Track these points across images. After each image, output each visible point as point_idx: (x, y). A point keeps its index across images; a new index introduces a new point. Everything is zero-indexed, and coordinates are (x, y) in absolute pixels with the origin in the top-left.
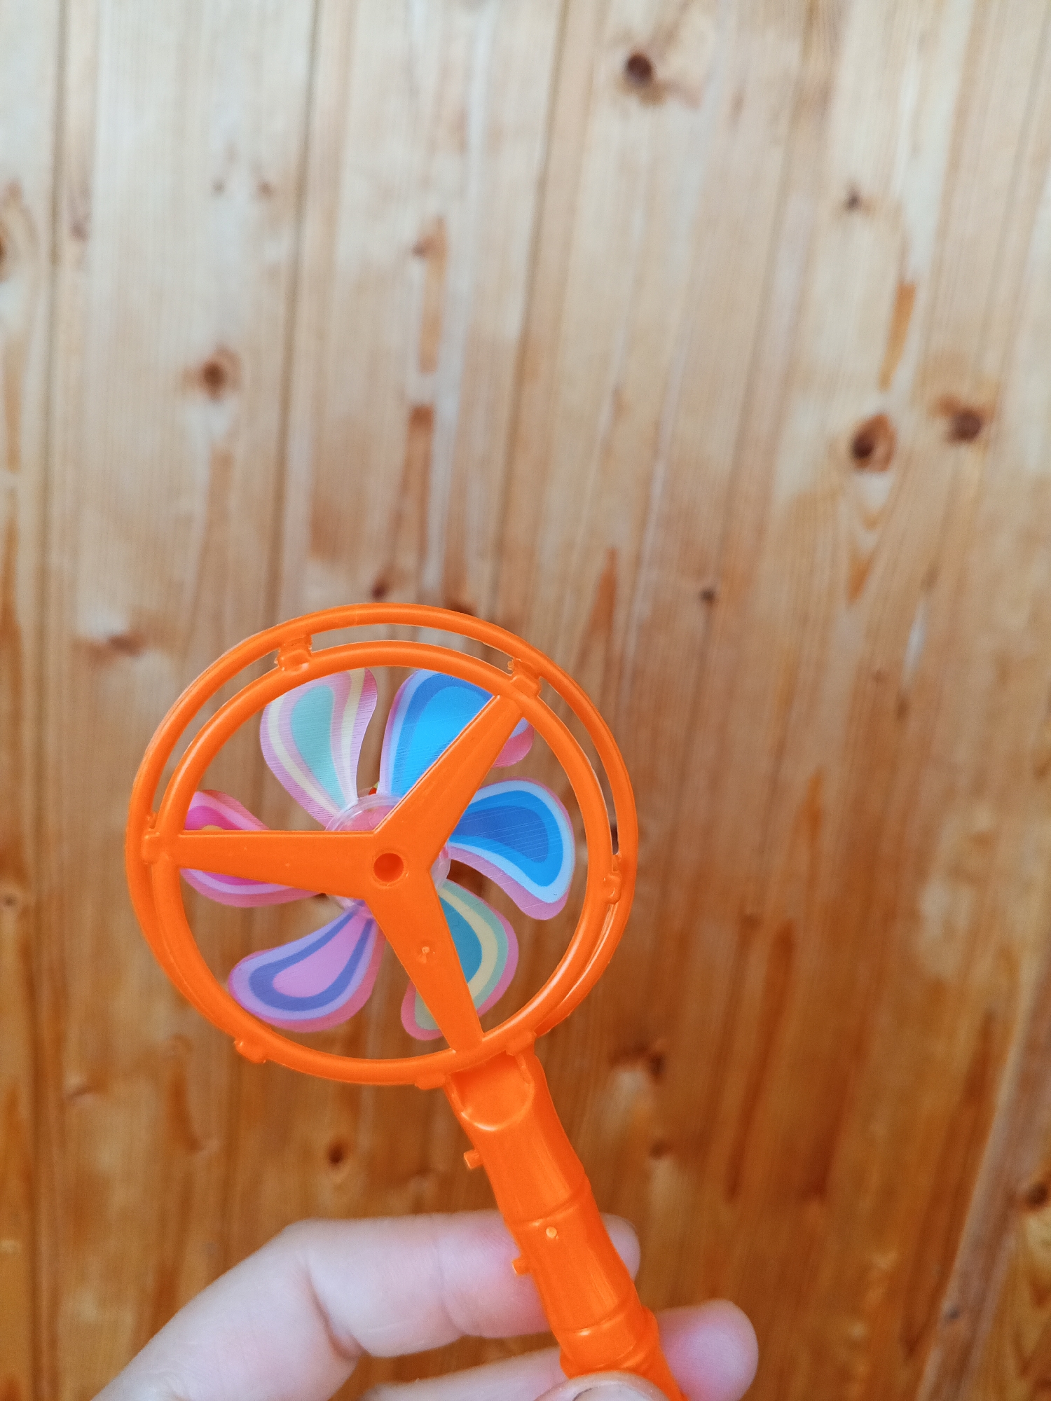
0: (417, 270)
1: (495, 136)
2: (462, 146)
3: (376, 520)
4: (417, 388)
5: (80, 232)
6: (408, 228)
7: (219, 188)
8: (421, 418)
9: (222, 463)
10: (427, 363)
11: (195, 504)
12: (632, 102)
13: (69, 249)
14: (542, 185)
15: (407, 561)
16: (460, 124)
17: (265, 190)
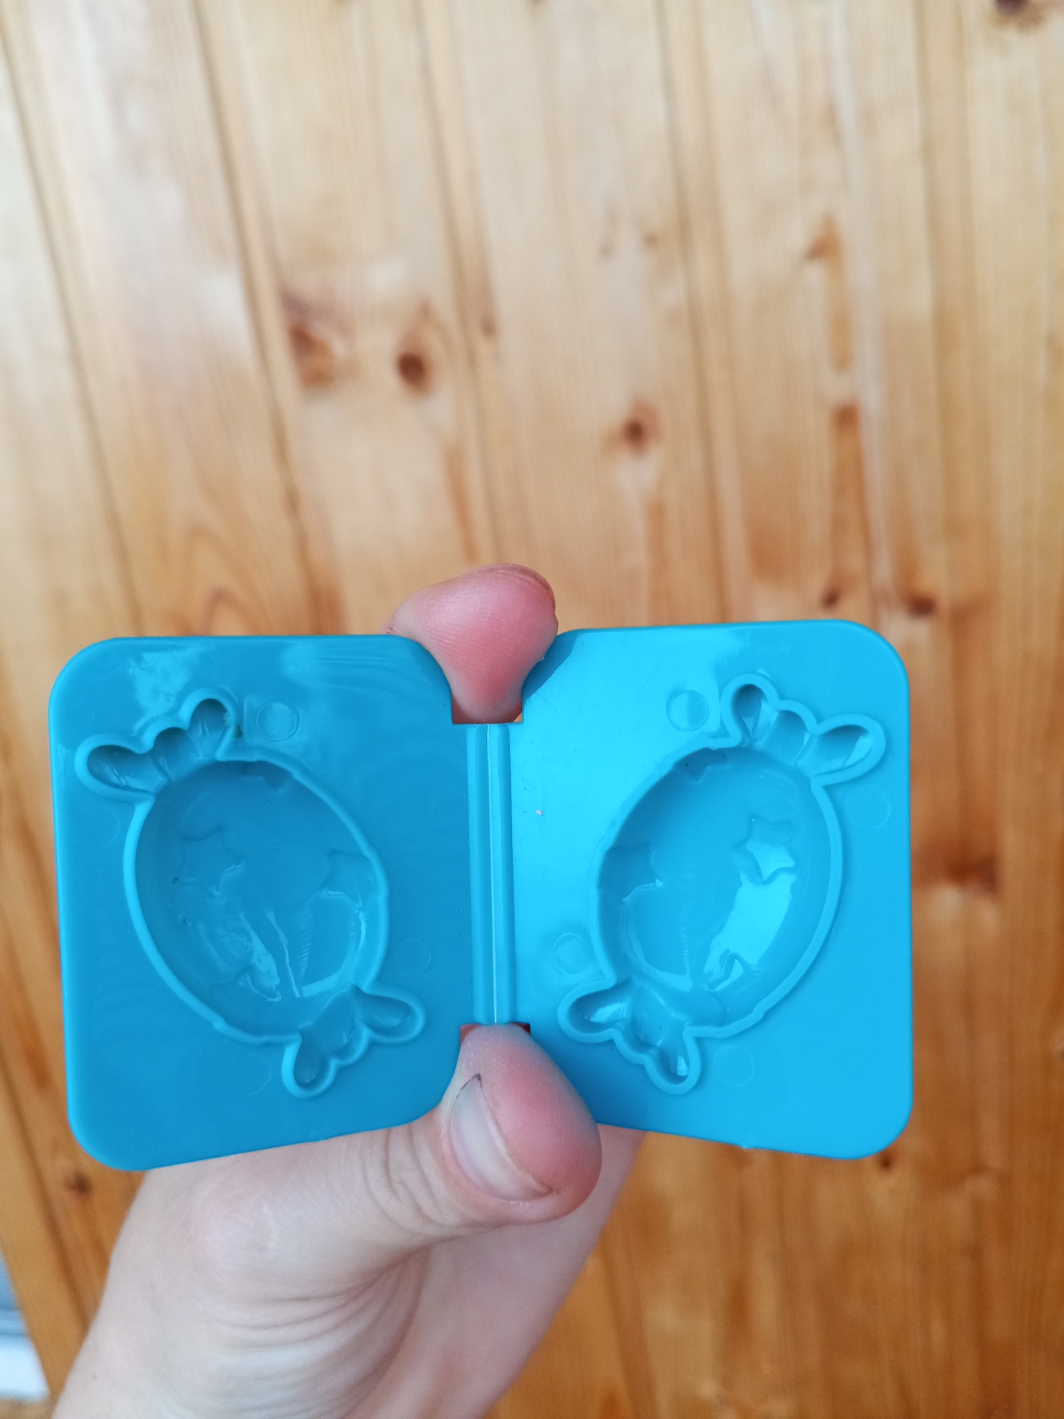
0: (815, 274)
1: (869, 118)
2: (836, 137)
3: (816, 530)
4: (836, 389)
5: (489, 329)
6: (798, 235)
7: (607, 251)
8: (846, 418)
9: (657, 512)
10: (843, 361)
11: (639, 557)
12: (1011, 35)
13: (483, 347)
14: (928, 151)
15: (855, 562)
16: (831, 116)
17: (651, 241)
